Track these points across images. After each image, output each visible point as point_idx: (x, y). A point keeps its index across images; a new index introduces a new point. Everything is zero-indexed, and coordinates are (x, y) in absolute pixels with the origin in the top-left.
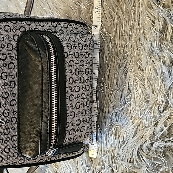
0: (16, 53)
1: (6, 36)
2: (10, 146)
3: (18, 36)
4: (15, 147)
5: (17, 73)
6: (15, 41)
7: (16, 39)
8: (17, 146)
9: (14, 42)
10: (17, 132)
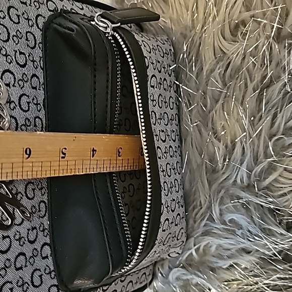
0: (41, 55)
1: (23, 14)
2: (39, 270)
3: (45, 18)
4: (50, 273)
5: (44, 99)
6: (38, 28)
7: (40, 26)
8: (52, 268)
9: (38, 30)
10: (48, 237)
